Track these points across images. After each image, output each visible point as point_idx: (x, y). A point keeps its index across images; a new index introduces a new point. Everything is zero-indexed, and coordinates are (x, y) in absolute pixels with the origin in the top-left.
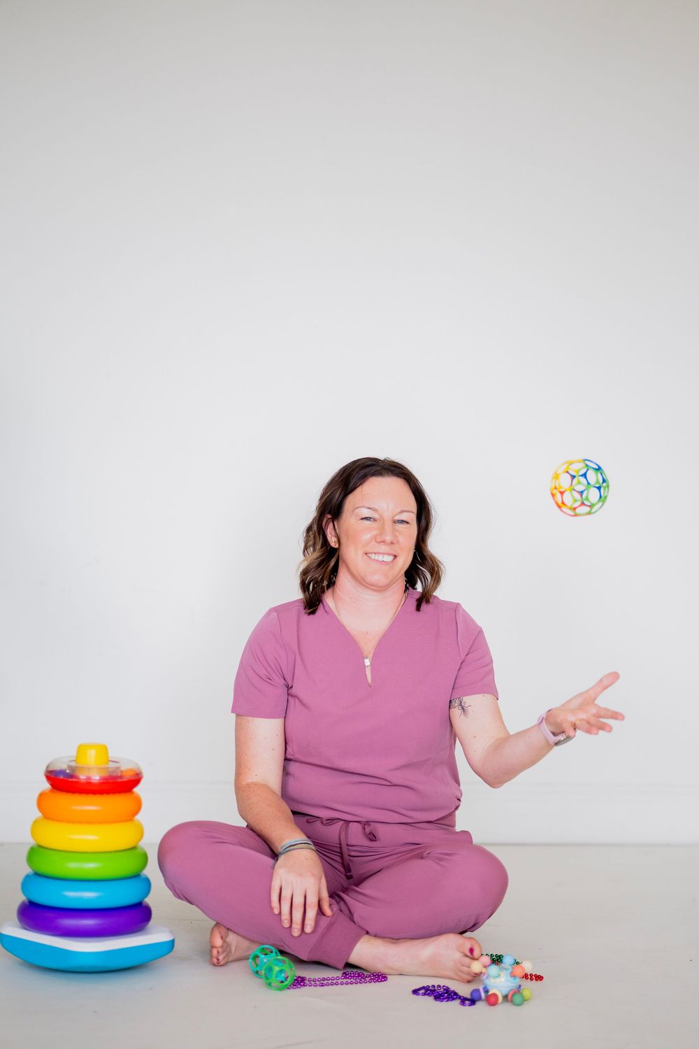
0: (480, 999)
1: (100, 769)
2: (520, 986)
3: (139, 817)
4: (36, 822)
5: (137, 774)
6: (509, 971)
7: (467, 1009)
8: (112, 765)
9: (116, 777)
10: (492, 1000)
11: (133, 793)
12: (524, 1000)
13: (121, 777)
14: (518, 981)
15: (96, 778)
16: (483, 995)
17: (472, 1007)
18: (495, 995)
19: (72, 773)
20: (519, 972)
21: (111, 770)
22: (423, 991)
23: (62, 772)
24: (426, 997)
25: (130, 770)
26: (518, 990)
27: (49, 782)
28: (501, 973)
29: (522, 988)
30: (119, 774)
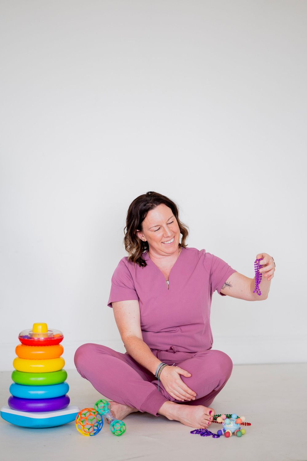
0: (222, 434)
1: (44, 334)
2: (240, 428)
3: (62, 356)
4: (15, 360)
5: (61, 336)
6: (235, 421)
7: (216, 439)
8: (49, 332)
9: (51, 338)
10: (227, 435)
11: (59, 345)
12: (242, 434)
13: (53, 338)
14: (239, 426)
15: (42, 338)
16: (223, 433)
17: (218, 438)
18: (228, 433)
19: (31, 337)
20: (239, 421)
21: (49, 335)
22: (195, 432)
23: (26, 336)
24: (197, 434)
25: (58, 334)
26: (239, 430)
27: (20, 341)
28: (231, 422)
29: (241, 429)
30: (53, 337)
